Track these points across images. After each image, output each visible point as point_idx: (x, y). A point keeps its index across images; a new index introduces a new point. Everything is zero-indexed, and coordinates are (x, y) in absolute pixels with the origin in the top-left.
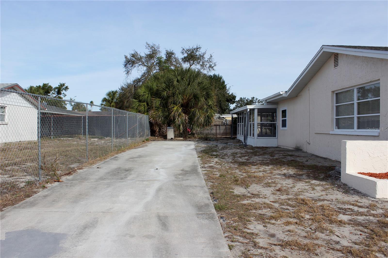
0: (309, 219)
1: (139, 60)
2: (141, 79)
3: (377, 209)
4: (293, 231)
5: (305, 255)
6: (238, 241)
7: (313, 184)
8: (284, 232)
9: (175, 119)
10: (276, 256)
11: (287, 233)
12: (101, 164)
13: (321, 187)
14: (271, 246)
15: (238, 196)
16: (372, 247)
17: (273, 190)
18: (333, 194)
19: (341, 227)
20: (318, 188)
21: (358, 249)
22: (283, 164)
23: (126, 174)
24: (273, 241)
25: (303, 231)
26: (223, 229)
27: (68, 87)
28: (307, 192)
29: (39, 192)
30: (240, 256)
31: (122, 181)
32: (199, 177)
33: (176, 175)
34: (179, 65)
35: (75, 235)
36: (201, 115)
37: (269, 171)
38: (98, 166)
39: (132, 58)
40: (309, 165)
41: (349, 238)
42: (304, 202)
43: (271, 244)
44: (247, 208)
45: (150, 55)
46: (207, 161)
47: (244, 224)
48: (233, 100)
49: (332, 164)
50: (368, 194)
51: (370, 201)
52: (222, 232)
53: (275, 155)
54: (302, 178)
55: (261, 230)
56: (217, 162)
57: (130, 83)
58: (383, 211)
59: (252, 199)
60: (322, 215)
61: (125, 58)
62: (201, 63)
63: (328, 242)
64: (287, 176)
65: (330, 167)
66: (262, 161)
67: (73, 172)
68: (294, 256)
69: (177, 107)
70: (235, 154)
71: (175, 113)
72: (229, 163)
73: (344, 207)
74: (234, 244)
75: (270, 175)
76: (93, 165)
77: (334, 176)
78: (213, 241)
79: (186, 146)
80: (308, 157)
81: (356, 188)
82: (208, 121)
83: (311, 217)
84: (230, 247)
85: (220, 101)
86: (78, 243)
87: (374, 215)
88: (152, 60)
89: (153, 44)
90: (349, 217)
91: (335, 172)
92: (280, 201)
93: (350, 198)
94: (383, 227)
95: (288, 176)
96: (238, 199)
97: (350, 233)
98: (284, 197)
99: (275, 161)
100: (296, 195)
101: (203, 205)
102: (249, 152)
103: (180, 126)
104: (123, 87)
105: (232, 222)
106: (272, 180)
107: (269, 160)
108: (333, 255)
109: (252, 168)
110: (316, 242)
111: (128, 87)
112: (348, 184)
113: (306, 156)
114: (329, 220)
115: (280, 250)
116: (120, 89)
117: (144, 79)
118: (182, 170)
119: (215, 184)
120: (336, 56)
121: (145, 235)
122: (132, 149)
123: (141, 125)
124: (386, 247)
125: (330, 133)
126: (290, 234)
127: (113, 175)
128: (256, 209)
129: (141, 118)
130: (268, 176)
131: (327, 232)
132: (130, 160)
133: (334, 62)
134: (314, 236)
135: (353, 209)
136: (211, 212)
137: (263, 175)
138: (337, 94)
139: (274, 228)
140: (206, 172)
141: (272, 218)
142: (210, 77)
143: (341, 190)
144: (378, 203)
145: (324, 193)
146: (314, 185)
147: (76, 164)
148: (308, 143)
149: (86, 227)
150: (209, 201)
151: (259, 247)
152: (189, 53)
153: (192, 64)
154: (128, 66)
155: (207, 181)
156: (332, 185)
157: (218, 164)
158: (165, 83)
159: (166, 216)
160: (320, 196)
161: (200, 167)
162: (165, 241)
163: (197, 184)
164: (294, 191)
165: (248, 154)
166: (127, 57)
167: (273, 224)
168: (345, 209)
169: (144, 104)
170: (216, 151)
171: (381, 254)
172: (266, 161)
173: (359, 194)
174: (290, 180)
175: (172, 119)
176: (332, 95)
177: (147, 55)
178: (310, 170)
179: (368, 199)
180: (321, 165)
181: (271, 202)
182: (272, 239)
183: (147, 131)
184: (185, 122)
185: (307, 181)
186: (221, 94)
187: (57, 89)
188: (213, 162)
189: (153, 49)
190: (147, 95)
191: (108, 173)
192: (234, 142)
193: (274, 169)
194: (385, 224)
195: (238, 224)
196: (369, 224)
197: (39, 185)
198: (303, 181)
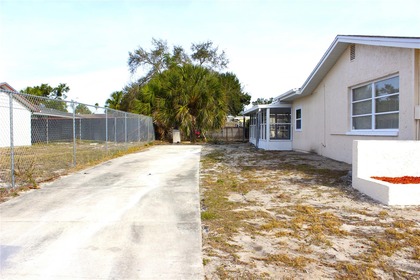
0: (306, 229)
1: (145, 57)
2: (147, 77)
3: (387, 217)
4: (283, 244)
5: (291, 272)
6: (216, 255)
7: (320, 190)
8: (273, 244)
9: (181, 121)
10: (256, 273)
11: (276, 246)
12: (90, 170)
13: (328, 193)
14: (253, 261)
15: (232, 203)
16: (371, 262)
17: (273, 197)
18: (340, 201)
19: (341, 239)
20: (325, 195)
21: (355, 265)
22: (292, 168)
23: (114, 180)
24: (258, 255)
25: (296, 243)
26: (204, 240)
27: (69, 88)
28: (312, 199)
29: (8, 200)
30: (213, 273)
31: (106, 187)
32: (194, 183)
33: (169, 181)
34: (189, 62)
35: (30, 248)
36: (209, 117)
37: (275, 176)
38: (86, 171)
39: (136, 54)
40: (320, 169)
41: (348, 251)
42: (305, 210)
43: (254, 259)
44: (237, 217)
45: (156, 51)
46: (209, 165)
47: (229, 235)
48: (248, 101)
49: (347, 168)
50: (381, 201)
51: (381, 208)
52: (201, 244)
53: (286, 159)
54: (309, 183)
55: (247, 242)
56: (219, 167)
57: (135, 83)
58: (393, 219)
59: (246, 207)
60: (323, 225)
61: (129, 55)
62: (212, 60)
63: (322, 257)
64: (293, 182)
65: (344, 172)
66: (270, 165)
67: (56, 178)
68: (277, 273)
69: (184, 108)
70: (242, 158)
71: (181, 114)
72: (233, 168)
73: (350, 215)
74: (210, 259)
75: (275, 180)
76: (80, 171)
77: (346, 181)
78: (186, 255)
79: (191, 150)
80: (322, 161)
81: (368, 195)
82: (217, 123)
83: (309, 227)
84: (205, 262)
85: (233, 101)
86: (30, 257)
87: (382, 225)
88: (159, 57)
89: (160, 40)
90: (353, 227)
91: (347, 176)
92: (277, 209)
93: (359, 206)
94: (390, 238)
95: (295, 182)
96: (230, 207)
97: (350, 246)
98: (284, 204)
99: (284, 165)
100: (298, 202)
101: (188, 213)
102: (259, 156)
103: (186, 128)
104: (127, 87)
105: (216, 233)
106: (275, 186)
107: (277, 164)
108: (324, 271)
109: (256, 172)
110: (308, 256)
111: (133, 87)
112: (359, 190)
113: (320, 160)
114: (329, 231)
115: (262, 266)
116: (124, 89)
117: (150, 78)
118: (178, 176)
119: (210, 190)
120: (353, 47)
121: (111, 247)
122: (131, 154)
123: (143, 127)
124: (388, 261)
125: (346, 134)
126: (280, 247)
127: (99, 181)
128: (248, 218)
129: (144, 120)
130: (272, 181)
131: (324, 244)
132: (124, 165)
133: (350, 54)
134: (307, 249)
135: (360, 217)
136: (195, 222)
137: (266, 180)
138: (354, 90)
139: (263, 240)
140: (204, 177)
141: (263, 228)
142: (223, 75)
143: (350, 197)
144: (390, 211)
145: (330, 200)
146: (321, 192)
147: (62, 170)
148: (323, 145)
149: (46, 239)
150: (197, 209)
151: (239, 262)
152: (200, 49)
153: (203, 61)
154: (133, 64)
155: (202, 187)
156: (341, 191)
157: (220, 169)
158: (170, 81)
159: (142, 226)
160: (325, 204)
161: (198, 171)
162: (131, 254)
163: (189, 191)
164: (297, 198)
165: (257, 158)
166: (131, 53)
167: (264, 235)
168: (351, 218)
169: (147, 105)
170: (223, 155)
171: (380, 270)
172: (274, 165)
173: (371, 201)
174: (295, 185)
175: (178, 121)
176: (348, 92)
177: (153, 52)
178: (321, 174)
179: (379, 207)
180: (335, 170)
181: (267, 210)
182: (257, 252)
183: (151, 135)
184: (193, 124)
185: (315, 186)
186: (234, 94)
187: (57, 90)
188: (215, 166)
189: (160, 45)
190: (151, 95)
191: (95, 179)
192: (245, 146)
193: (281, 174)
194: (393, 234)
195: (222, 236)
196: (375, 234)
197: (11, 192)
198: (310, 187)
